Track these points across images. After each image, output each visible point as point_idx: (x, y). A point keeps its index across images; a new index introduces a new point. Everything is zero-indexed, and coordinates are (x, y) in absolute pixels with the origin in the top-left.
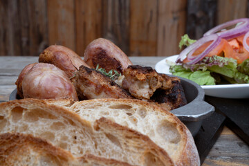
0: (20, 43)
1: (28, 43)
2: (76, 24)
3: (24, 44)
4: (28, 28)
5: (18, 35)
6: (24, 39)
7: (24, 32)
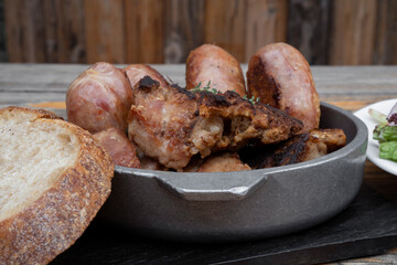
0: (45, 47)
1: (56, 47)
2: (125, 19)
3: (50, 49)
4: (55, 25)
5: (41, 35)
6: (50, 42)
7: (50, 32)
